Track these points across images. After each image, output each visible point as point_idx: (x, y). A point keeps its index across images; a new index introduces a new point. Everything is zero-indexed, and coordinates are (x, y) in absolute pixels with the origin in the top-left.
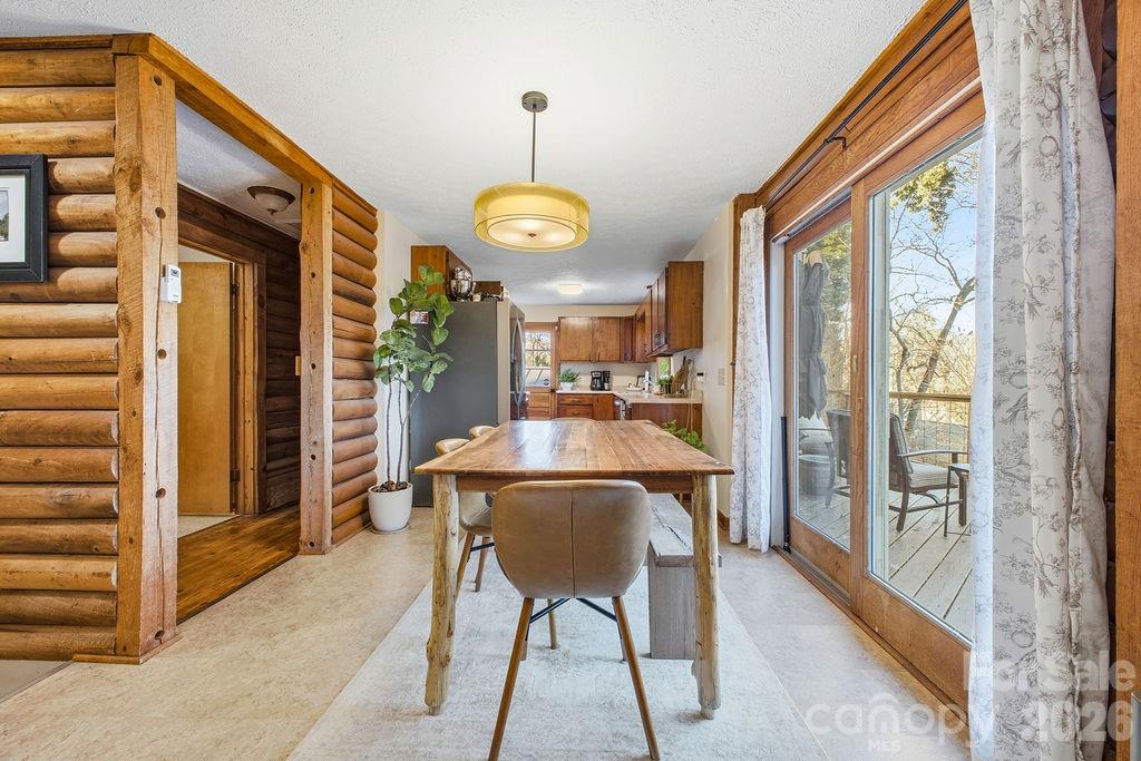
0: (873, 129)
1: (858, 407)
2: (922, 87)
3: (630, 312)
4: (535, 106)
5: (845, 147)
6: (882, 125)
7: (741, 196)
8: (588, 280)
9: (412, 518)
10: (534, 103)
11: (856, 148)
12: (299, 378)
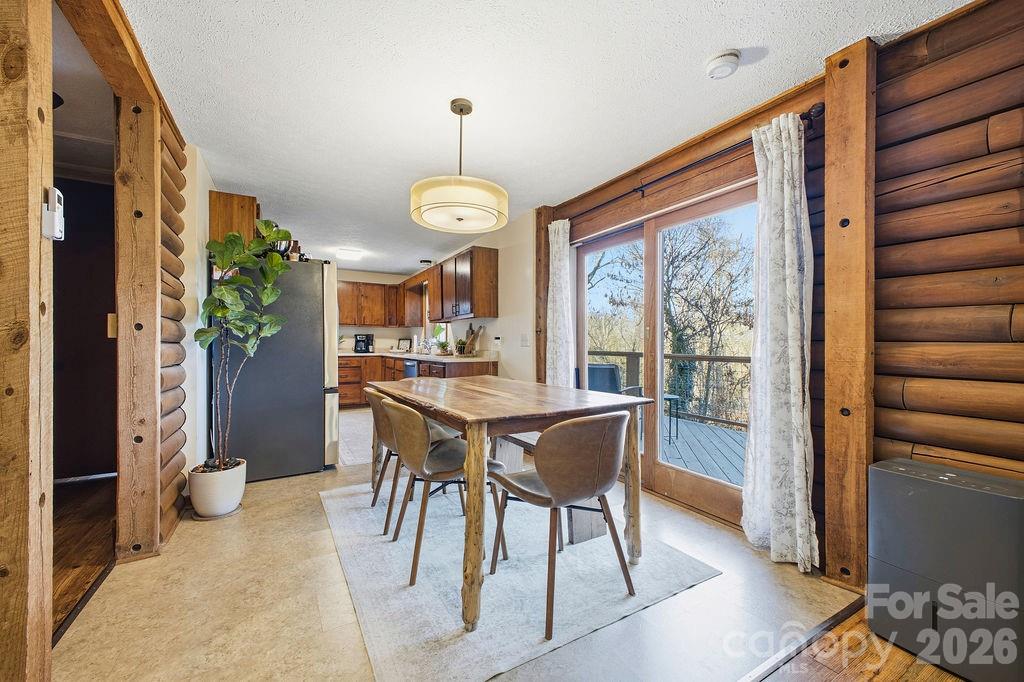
0: (666, 192)
1: (650, 359)
2: (702, 178)
3: (397, 281)
4: (461, 110)
5: (643, 196)
6: (674, 191)
7: (545, 207)
8: (371, 249)
9: (246, 494)
10: (461, 108)
11: (652, 200)
12: (115, 341)
